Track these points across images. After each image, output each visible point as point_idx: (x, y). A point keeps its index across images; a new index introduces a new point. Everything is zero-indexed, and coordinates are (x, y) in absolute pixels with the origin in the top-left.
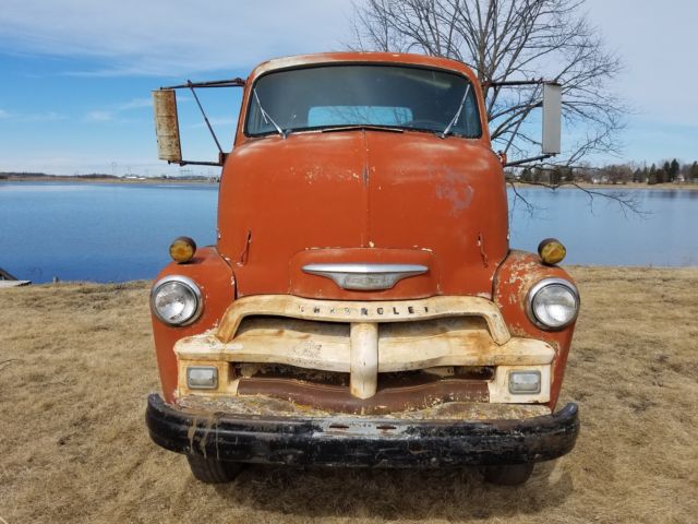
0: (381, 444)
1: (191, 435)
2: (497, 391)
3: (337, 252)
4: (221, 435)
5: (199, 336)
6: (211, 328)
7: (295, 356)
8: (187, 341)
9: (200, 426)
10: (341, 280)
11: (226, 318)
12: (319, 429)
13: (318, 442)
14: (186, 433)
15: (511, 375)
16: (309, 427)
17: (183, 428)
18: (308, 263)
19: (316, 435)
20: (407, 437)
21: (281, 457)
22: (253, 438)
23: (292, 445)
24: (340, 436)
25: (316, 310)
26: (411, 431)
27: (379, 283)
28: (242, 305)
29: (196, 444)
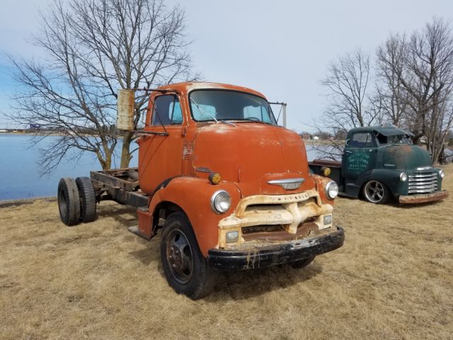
0: (311, 248)
1: (248, 260)
2: (320, 225)
3: (281, 175)
4: (261, 256)
5: (229, 217)
6: (233, 213)
7: (271, 220)
8: (225, 220)
9: (252, 254)
10: (285, 186)
11: (240, 208)
12: (292, 247)
13: (293, 251)
14: (246, 259)
15: (324, 218)
16: (290, 246)
17: (244, 257)
18: (271, 180)
19: (292, 249)
20: (316, 244)
21: (281, 261)
22: (273, 255)
23: (286, 254)
24: (299, 247)
25: (279, 199)
26: (316, 241)
27: (293, 187)
28: (245, 201)
29: (251, 262)
